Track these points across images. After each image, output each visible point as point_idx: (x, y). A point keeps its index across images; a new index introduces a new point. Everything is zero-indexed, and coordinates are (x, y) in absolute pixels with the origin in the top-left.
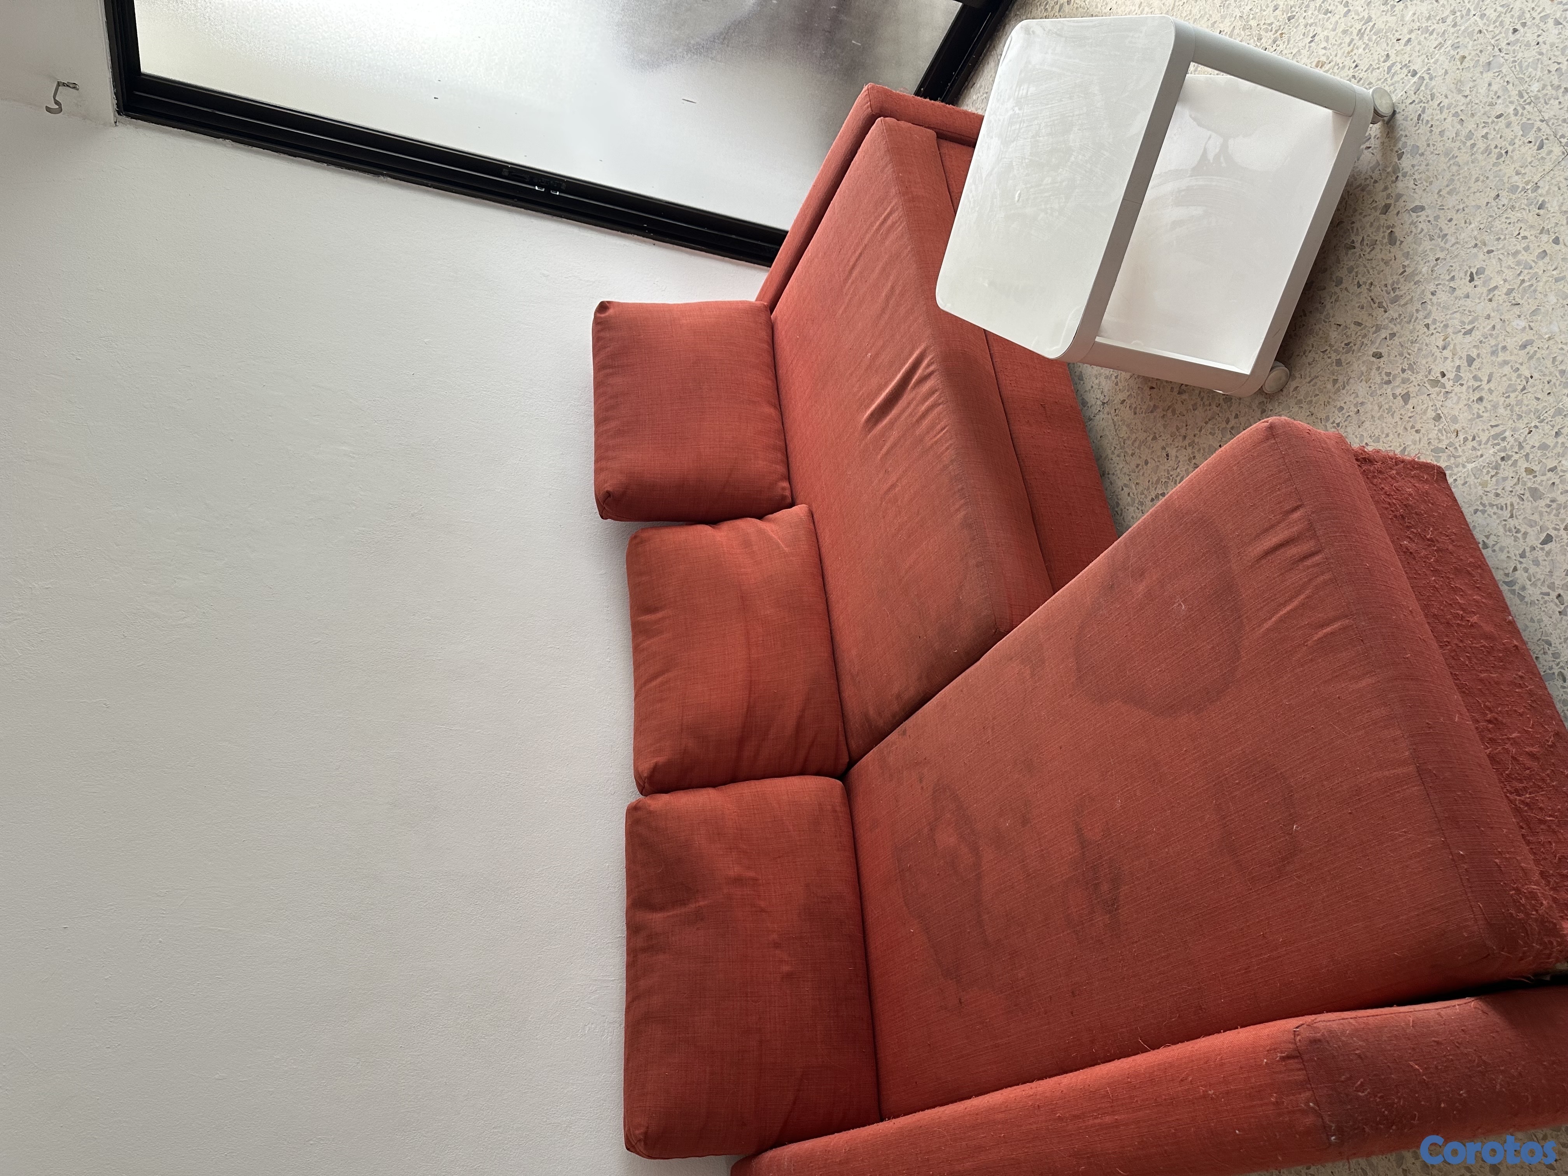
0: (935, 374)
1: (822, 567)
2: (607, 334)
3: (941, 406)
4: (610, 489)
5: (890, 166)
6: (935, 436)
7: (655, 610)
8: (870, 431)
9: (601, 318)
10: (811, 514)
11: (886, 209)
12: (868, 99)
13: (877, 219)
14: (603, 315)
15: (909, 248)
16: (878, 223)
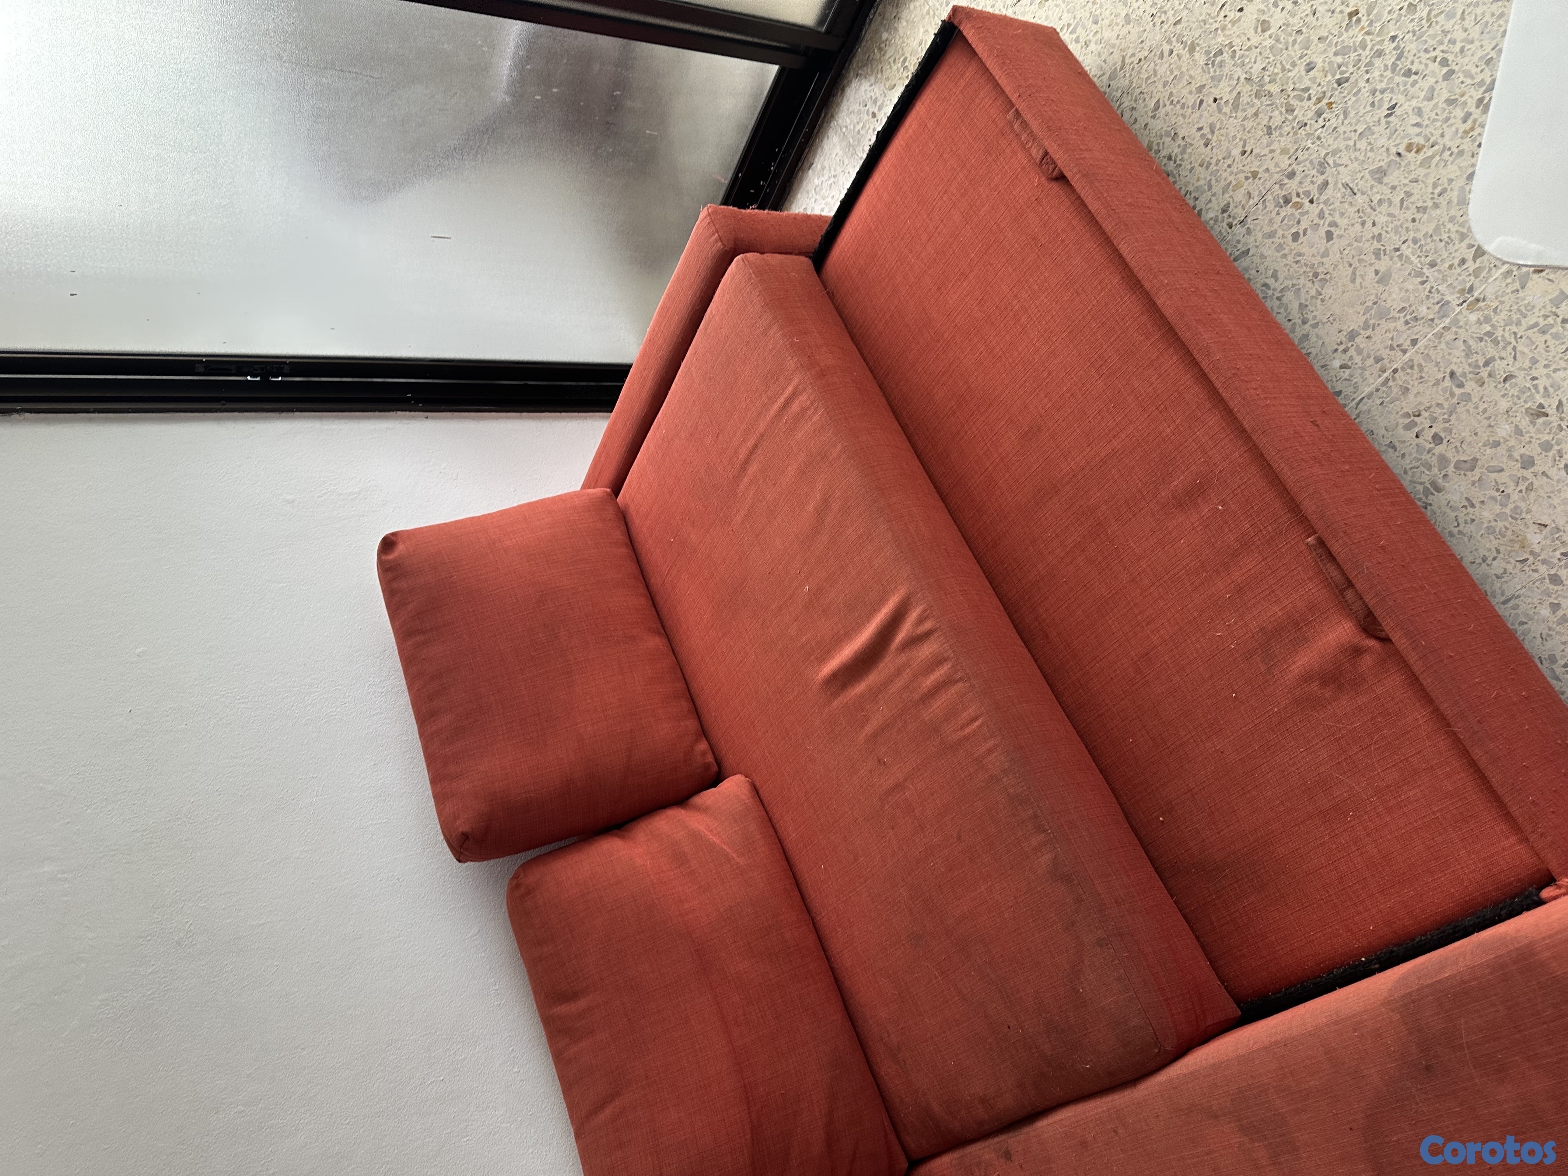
0: (936, 635)
1: (793, 874)
2: (403, 584)
3: (960, 685)
4: (466, 828)
5: (775, 328)
6: (962, 728)
7: (571, 996)
8: (835, 696)
9: (388, 561)
10: (755, 789)
11: (784, 389)
12: (713, 228)
13: (773, 399)
14: (391, 557)
15: (839, 447)
16: (775, 407)
